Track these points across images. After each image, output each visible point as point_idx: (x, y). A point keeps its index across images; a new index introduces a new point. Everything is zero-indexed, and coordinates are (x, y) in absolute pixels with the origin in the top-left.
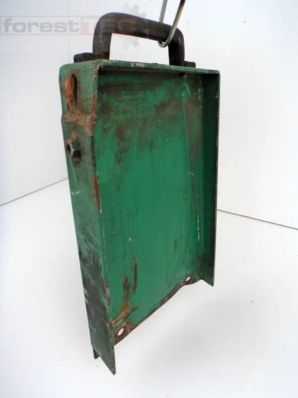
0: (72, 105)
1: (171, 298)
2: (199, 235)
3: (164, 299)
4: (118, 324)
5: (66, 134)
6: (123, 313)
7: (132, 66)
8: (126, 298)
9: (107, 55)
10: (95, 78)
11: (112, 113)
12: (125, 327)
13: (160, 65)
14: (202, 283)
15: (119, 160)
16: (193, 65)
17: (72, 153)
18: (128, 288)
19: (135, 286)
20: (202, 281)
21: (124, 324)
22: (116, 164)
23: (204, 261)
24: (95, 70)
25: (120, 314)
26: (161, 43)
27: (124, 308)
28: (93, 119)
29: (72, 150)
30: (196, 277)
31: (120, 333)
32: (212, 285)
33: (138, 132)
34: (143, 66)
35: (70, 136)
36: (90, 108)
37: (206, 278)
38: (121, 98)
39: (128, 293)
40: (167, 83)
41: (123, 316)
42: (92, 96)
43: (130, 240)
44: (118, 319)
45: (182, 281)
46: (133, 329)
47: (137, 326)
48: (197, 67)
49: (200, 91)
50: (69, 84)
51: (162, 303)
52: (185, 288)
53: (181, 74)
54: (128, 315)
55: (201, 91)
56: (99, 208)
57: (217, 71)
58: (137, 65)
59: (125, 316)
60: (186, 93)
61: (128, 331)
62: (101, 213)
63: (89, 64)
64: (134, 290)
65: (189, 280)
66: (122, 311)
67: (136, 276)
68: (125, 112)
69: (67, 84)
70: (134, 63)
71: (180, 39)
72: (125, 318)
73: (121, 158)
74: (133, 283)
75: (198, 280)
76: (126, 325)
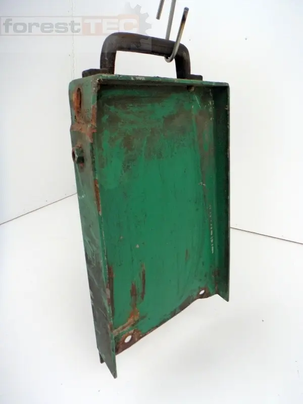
0: (78, 116)
1: (183, 310)
2: (213, 247)
3: (175, 310)
4: (125, 330)
5: (74, 142)
6: (131, 320)
7: (132, 79)
8: (134, 305)
9: (112, 70)
10: (95, 90)
11: (120, 124)
12: (132, 335)
13: (161, 78)
14: (217, 297)
15: (126, 168)
16: (200, 77)
17: (76, 159)
18: (136, 295)
19: (143, 293)
20: (217, 296)
21: (132, 331)
22: (123, 172)
23: (219, 274)
24: (95, 83)
25: (127, 321)
26: (167, 58)
27: (132, 314)
28: (93, 127)
29: (76, 156)
30: (211, 291)
31: (128, 340)
32: (227, 300)
33: (145, 142)
34: (144, 79)
35: (76, 144)
36: (90, 117)
37: (221, 293)
38: (128, 110)
39: (136, 300)
40: (175, 96)
41: (130, 323)
42: (91, 107)
43: (138, 246)
44: (125, 325)
45: (195, 294)
46: (141, 338)
47: (145, 335)
48: (204, 79)
49: (210, 103)
50: (75, 97)
51: (174, 314)
52: (199, 301)
53: (189, 87)
54: (136, 322)
55: (212, 103)
56: (99, 211)
57: (226, 83)
58: (137, 78)
59: (132, 324)
60: (195, 105)
61: (136, 339)
62: (100, 214)
63: (91, 78)
64: (143, 297)
65: (203, 294)
66: (130, 318)
67: (144, 283)
68: (132, 123)
69: (74, 97)
70: (134, 77)
71: (184, 54)
72: (133, 325)
73: (128, 166)
74: (141, 291)
75: (213, 295)
76: (134, 332)
